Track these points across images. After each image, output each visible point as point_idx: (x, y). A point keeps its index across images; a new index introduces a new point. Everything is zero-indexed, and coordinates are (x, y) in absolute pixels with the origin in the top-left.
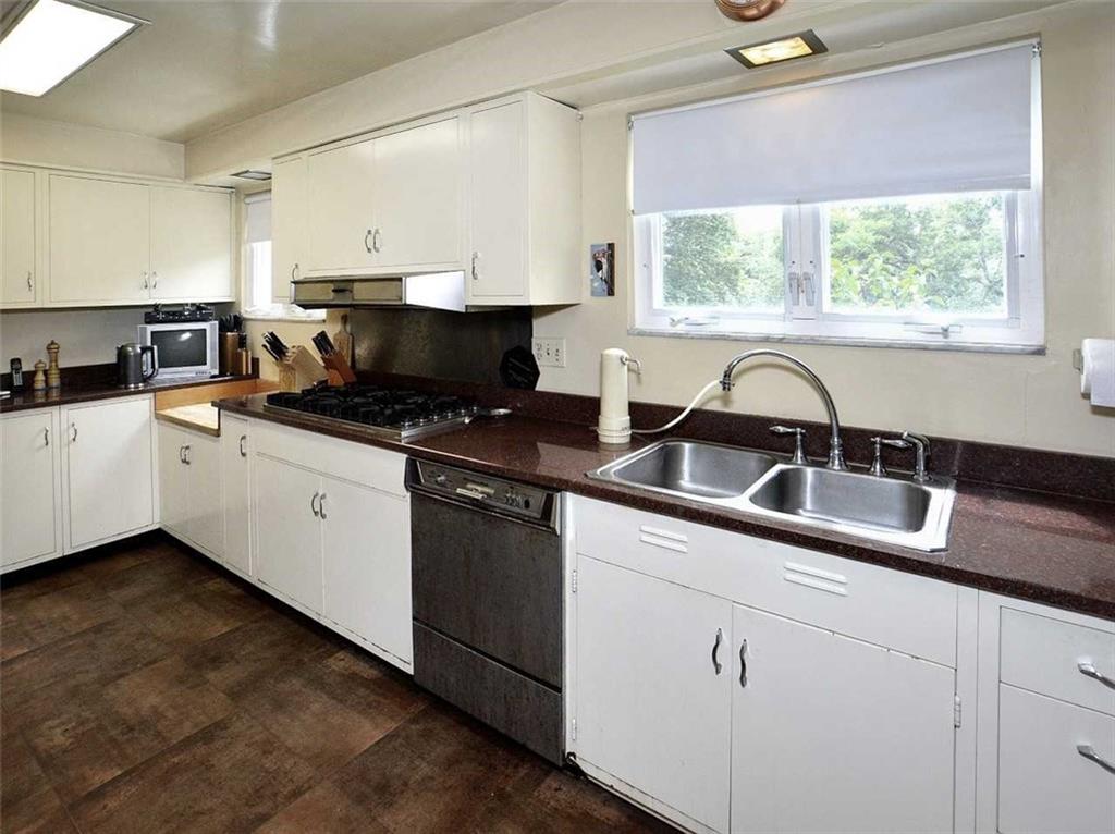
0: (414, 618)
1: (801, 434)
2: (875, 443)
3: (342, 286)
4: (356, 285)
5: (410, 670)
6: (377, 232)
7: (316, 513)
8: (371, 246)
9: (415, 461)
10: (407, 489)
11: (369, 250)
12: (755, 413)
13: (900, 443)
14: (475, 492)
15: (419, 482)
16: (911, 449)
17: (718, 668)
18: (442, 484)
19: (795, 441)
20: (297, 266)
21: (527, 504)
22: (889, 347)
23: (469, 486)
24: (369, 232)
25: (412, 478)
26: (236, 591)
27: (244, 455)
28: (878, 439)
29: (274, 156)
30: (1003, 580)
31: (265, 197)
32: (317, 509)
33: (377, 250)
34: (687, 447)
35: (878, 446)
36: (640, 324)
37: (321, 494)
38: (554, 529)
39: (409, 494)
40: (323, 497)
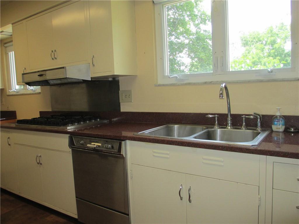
0: (76, 197)
1: (217, 117)
2: (243, 118)
3: (42, 73)
4: (47, 72)
5: (76, 217)
6: (55, 51)
7: (38, 163)
8: (53, 57)
9: (72, 137)
10: (70, 148)
11: (53, 59)
12: (202, 112)
13: (252, 117)
14: (94, 145)
15: (74, 145)
16: (256, 119)
17: (181, 199)
18: (82, 144)
19: (215, 119)
20: (25, 69)
21: (113, 147)
22: (249, 82)
23: (92, 143)
24: (52, 51)
25: (71, 144)
26: (12, 198)
27: (9, 145)
28: (244, 116)
29: (13, 22)
30: (273, 151)
31: (11, 44)
32: (39, 162)
33: (56, 58)
34: (176, 126)
35: (244, 119)
36: (160, 82)
37: (39, 155)
38: (122, 155)
39: (71, 149)
40: (40, 156)
